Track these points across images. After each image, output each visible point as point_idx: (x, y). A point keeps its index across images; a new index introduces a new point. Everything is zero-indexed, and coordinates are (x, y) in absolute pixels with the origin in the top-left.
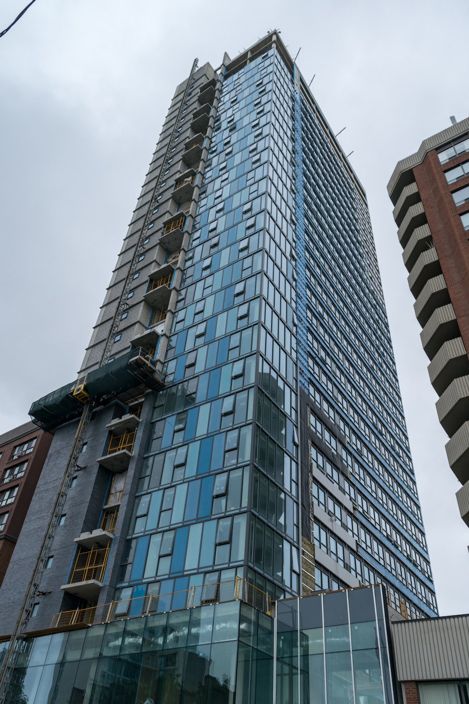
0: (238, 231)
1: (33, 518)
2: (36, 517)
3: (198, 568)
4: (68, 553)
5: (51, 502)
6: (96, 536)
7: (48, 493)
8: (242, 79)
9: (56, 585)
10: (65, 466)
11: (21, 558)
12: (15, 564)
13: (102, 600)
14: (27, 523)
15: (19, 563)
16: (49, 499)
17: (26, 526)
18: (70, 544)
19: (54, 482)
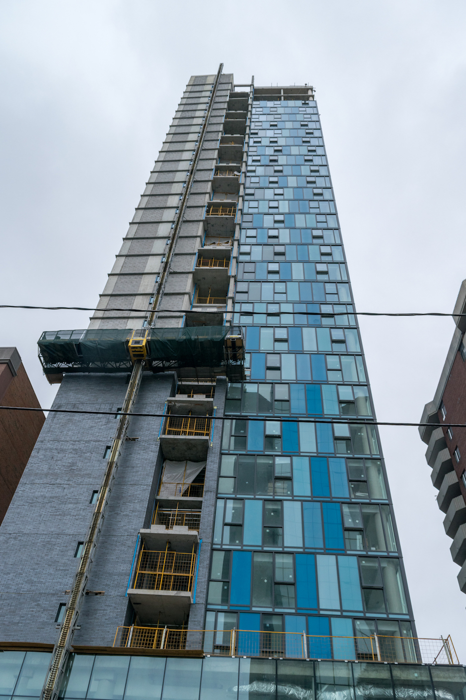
0: (310, 252)
1: (37, 481)
2: (45, 481)
3: (341, 610)
4: (125, 545)
5: (73, 468)
6: (180, 534)
7: (64, 455)
8: (280, 111)
9: (109, 585)
10: (92, 427)
11: (23, 532)
12: (11, 538)
13: (197, 623)
14: (26, 485)
15: (19, 538)
16: (68, 463)
17: (25, 489)
18: (126, 534)
19: (74, 443)
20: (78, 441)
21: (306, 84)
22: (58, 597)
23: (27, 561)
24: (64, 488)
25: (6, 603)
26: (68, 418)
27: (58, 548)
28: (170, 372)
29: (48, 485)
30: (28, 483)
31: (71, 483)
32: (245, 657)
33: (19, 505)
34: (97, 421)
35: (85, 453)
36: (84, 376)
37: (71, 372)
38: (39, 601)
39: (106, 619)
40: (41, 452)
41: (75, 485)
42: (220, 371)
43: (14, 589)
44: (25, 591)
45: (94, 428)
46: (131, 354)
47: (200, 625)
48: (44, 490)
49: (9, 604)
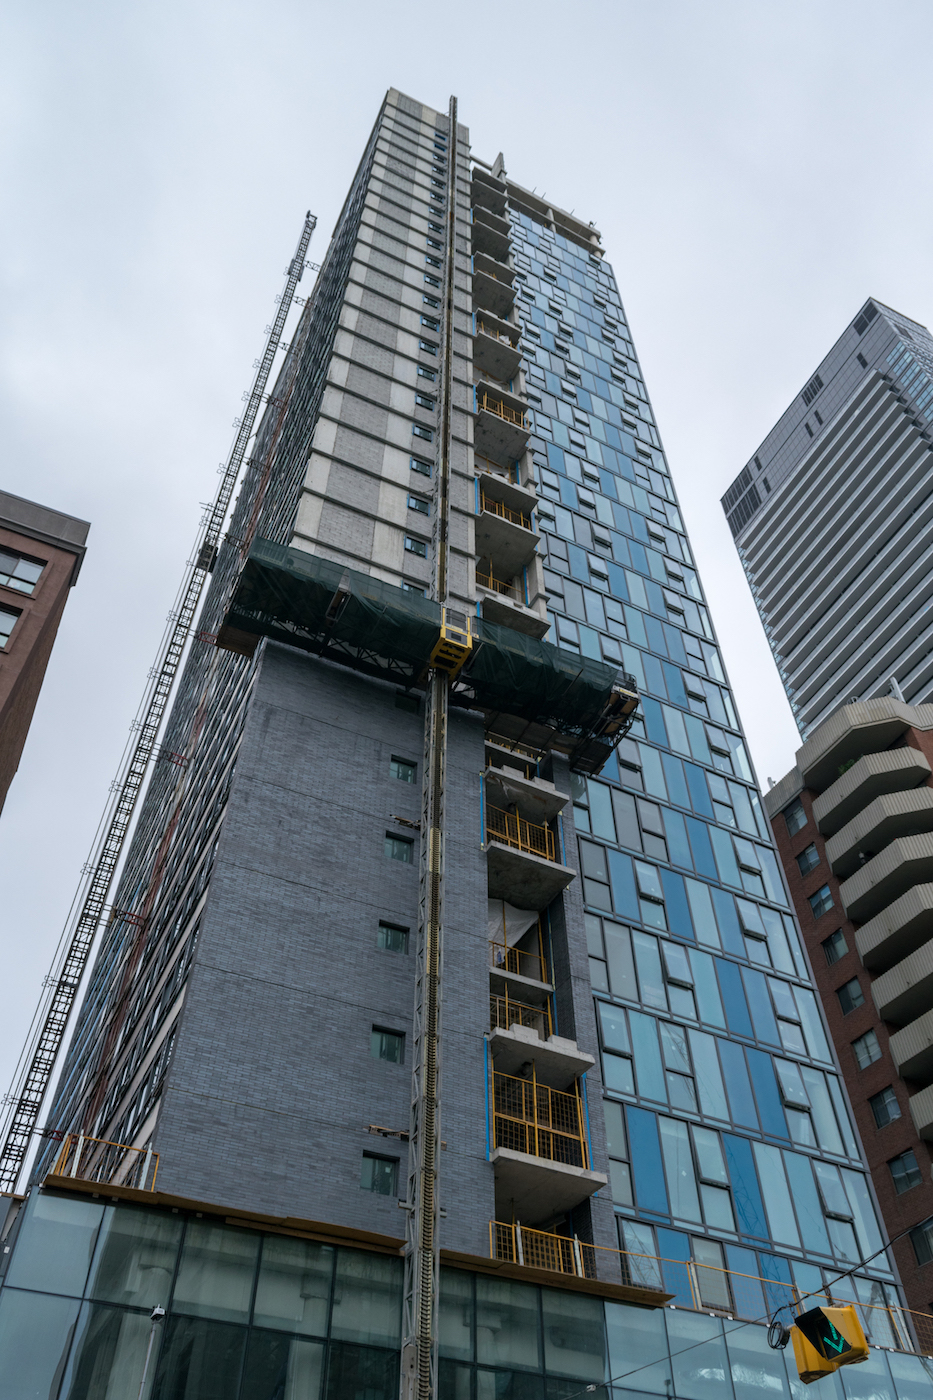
3: (802, 1249)
4: (464, 1053)
5: (329, 858)
6: (567, 1054)
7: (303, 823)
8: (556, 252)
9: (452, 1131)
10: (348, 779)
11: (251, 974)
12: (229, 982)
13: (606, 1235)
14: (236, 869)
15: (247, 986)
16: (316, 844)
17: (234, 876)
18: (462, 1030)
19: (318, 802)
20: (328, 802)
21: (591, 223)
22: (356, 1135)
23: (275, 1042)
24: (319, 900)
25: (249, 1127)
26: (295, 742)
27: (334, 1029)
28: (476, 712)
29: (283, 882)
30: (237, 864)
31: (330, 890)
32: (673, 1307)
33: (230, 911)
34: (355, 769)
35: (345, 833)
36: (309, 660)
37: (284, 642)
38: (319, 1136)
39: (460, 1201)
40: (253, 804)
41: (341, 899)
42: (566, 743)
43: (261, 1101)
44: (284, 1109)
45: (353, 783)
46: (435, 652)
47: (612, 1240)
48: (276, 890)
49: (255, 1132)
